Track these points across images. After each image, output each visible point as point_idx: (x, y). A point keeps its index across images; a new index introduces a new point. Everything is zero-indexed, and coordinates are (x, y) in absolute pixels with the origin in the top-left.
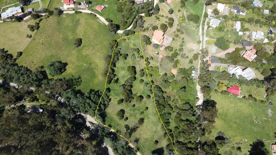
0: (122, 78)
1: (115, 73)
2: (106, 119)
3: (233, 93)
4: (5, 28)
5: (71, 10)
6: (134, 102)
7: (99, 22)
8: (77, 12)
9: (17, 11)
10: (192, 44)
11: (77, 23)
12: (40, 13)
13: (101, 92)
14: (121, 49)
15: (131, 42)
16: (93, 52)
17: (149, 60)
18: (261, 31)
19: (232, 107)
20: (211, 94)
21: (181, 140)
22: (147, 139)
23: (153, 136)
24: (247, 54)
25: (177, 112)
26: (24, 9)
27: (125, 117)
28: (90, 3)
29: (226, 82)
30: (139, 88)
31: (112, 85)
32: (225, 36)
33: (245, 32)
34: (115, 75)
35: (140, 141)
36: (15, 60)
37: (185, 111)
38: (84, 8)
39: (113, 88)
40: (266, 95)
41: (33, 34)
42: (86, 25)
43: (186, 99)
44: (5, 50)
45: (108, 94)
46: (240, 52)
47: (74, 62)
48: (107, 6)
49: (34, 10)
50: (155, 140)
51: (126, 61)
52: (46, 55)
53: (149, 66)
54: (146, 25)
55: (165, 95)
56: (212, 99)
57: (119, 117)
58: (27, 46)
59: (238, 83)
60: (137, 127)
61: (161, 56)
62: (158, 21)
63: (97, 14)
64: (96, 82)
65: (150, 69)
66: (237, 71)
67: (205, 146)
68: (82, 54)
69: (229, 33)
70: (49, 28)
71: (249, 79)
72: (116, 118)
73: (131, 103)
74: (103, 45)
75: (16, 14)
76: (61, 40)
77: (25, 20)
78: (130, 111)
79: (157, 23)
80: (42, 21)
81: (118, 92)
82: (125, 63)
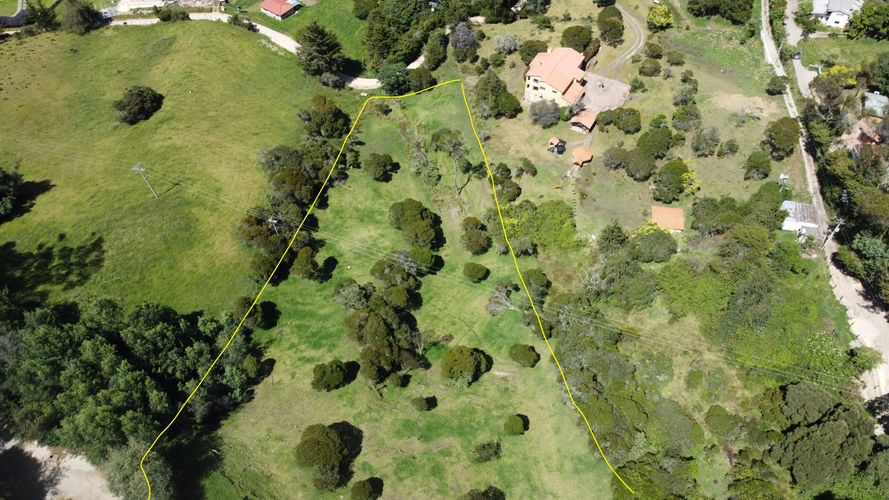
1: (317, 236)
5: (146, 16)
7: (264, 47)
8: (166, 16)
10: (737, 97)
11: (162, 48)
17: (514, 179)
30: (459, 311)
38: (204, 5)
42: (199, 53)
47: (90, 180)
54: (488, 51)
62: (545, 32)
63: (260, 27)
65: (523, 215)
68: (144, 146)
73: (407, 391)
74: (268, 122)
81: (328, 324)
82: (380, 196)
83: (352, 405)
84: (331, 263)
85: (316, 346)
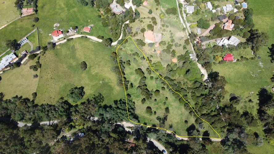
0: (134, 81)
1: (127, 80)
2: (139, 119)
3: (229, 60)
4: (8, 77)
5: (63, 40)
6: (154, 97)
7: (92, 42)
8: (69, 40)
9: (12, 58)
10: (179, 33)
11: (73, 49)
12: (35, 52)
13: (124, 100)
14: (121, 58)
15: (127, 49)
16: (100, 69)
17: (150, 59)
18: (228, 4)
19: (232, 71)
20: (212, 67)
21: (204, 112)
22: (178, 123)
23: (181, 118)
24: (226, 26)
25: (191, 92)
26: (17, 53)
27: (153, 112)
28: (77, 27)
29: (219, 54)
30: (152, 85)
31: (130, 91)
32: (202, 17)
33: (217, 9)
34: (128, 81)
35: (174, 126)
36: (33, 101)
37: (198, 89)
38: (72, 34)
39: (131, 92)
40: (253, 52)
41: (38, 73)
42: (82, 48)
43: (194, 78)
44: (19, 96)
45: (130, 99)
46: (220, 26)
47: (88, 84)
48: (92, 25)
49: (28, 52)
50: (184, 121)
51: (131, 66)
52: (60, 87)
53: (152, 63)
54: (134, 31)
55: (175, 82)
56: (214, 71)
57: (149, 114)
58: (37, 86)
59: (229, 51)
60: (166, 116)
61: (158, 52)
62: (142, 23)
63: (87, 36)
64: (116, 92)
65: (154, 66)
66: (224, 42)
67: (226, 109)
68: (91, 74)
69: (205, 14)
70: (50, 62)
71: (236, 45)
72: (147, 116)
73: (152, 99)
74: (105, 60)
75: (12, 61)
76: (67, 69)
77: (23, 63)
78: (154, 105)
79: (143, 26)
80: (41, 58)
81: (137, 94)
82: (131, 69)
83: (147, 104)
84: (132, 84)
85: (138, 98)
